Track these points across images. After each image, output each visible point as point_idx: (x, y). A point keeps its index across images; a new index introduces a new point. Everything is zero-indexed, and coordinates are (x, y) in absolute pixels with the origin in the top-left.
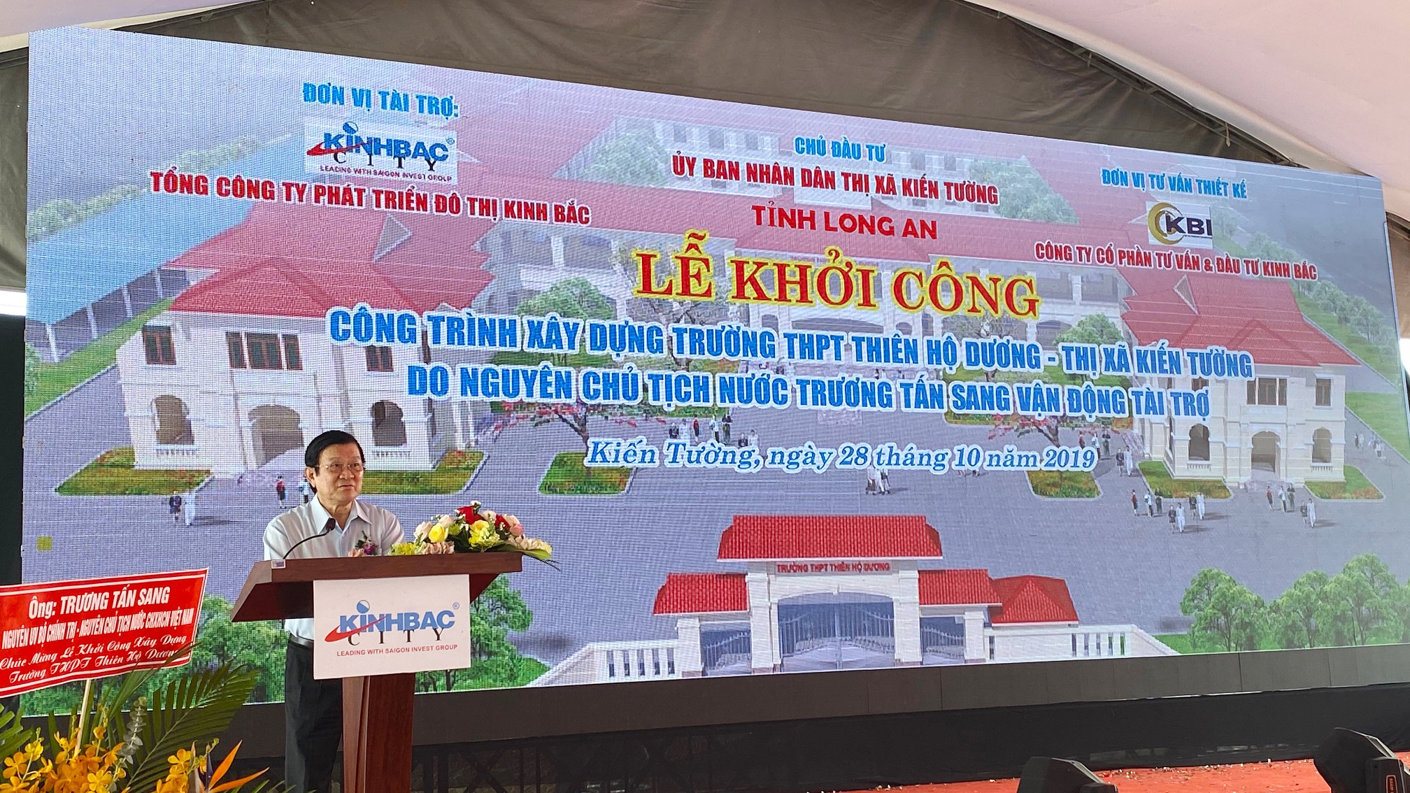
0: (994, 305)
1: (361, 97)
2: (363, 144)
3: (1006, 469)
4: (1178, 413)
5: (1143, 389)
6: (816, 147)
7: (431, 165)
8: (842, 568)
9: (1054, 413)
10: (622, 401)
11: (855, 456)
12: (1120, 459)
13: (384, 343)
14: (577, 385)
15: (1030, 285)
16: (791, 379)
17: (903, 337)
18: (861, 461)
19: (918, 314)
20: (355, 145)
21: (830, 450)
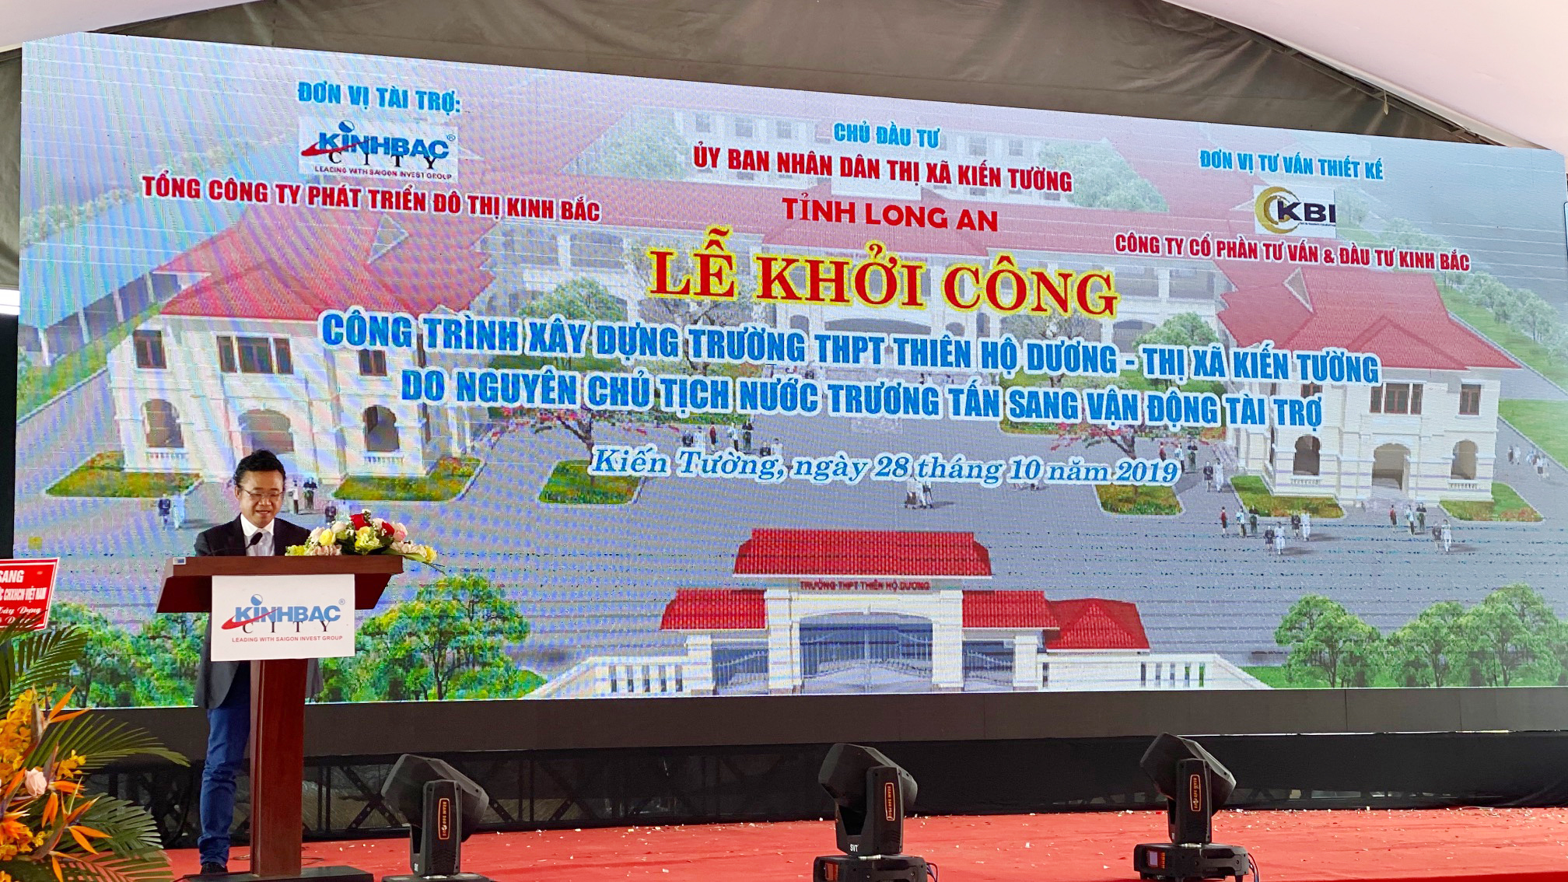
0: (1063, 303)
1: (358, 95)
2: (359, 143)
3: (1070, 482)
4: (1282, 421)
5: (1241, 396)
6: (860, 133)
7: (431, 163)
8: (874, 586)
9: (1130, 422)
10: (631, 406)
11: (893, 466)
12: (1209, 472)
13: (378, 347)
14: (582, 392)
15: (1107, 280)
16: (822, 384)
17: (953, 338)
18: (900, 472)
19: (973, 313)
20: (351, 144)
21: (865, 461)
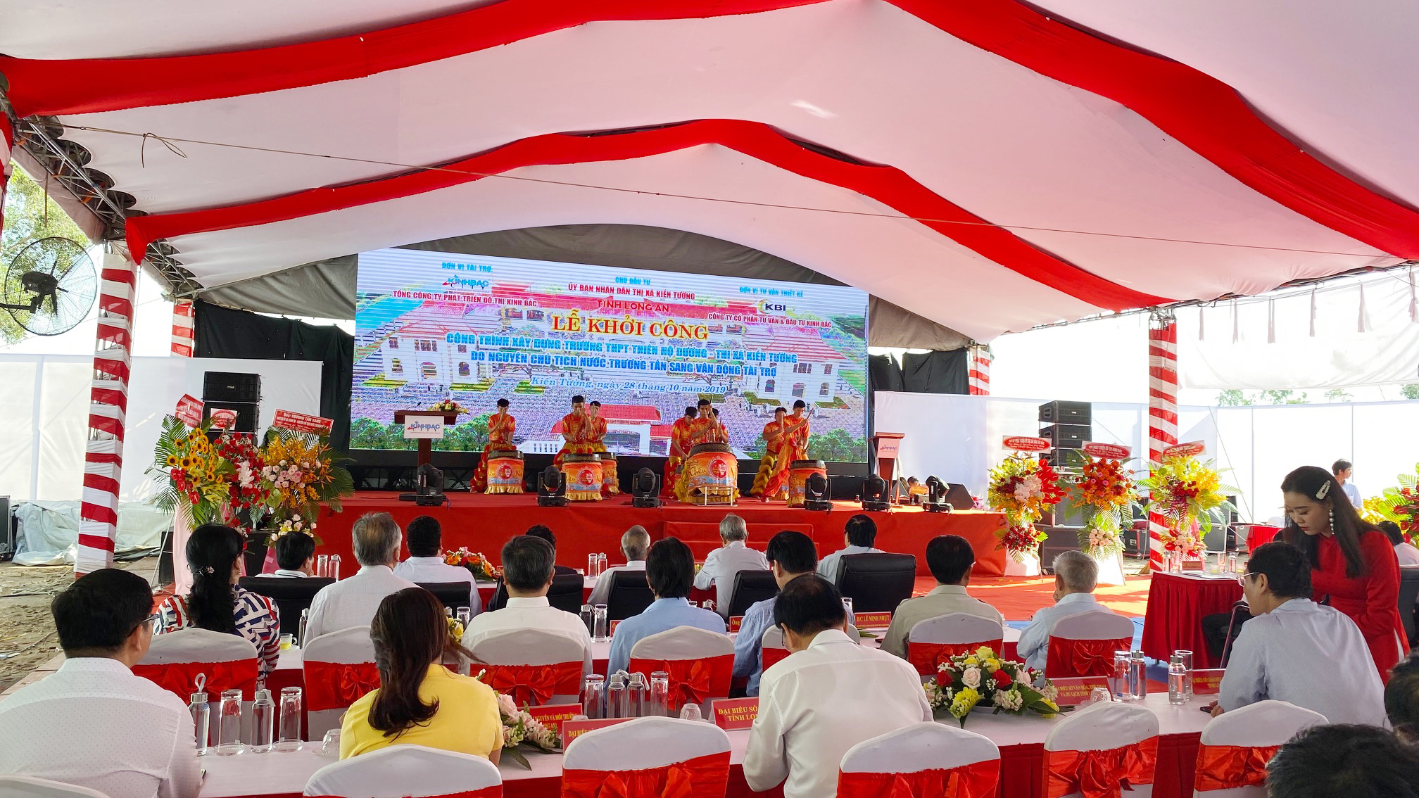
0: (690, 335)
1: (460, 266)
2: (461, 281)
4: (762, 374)
5: (749, 366)
6: (623, 280)
7: (483, 288)
8: (622, 422)
9: (710, 373)
10: (544, 364)
11: (630, 385)
12: (736, 390)
13: (464, 344)
14: (529, 359)
15: (705, 328)
16: (607, 359)
17: (652, 345)
18: (632, 387)
19: (659, 337)
20: (458, 282)
21: (621, 383)
